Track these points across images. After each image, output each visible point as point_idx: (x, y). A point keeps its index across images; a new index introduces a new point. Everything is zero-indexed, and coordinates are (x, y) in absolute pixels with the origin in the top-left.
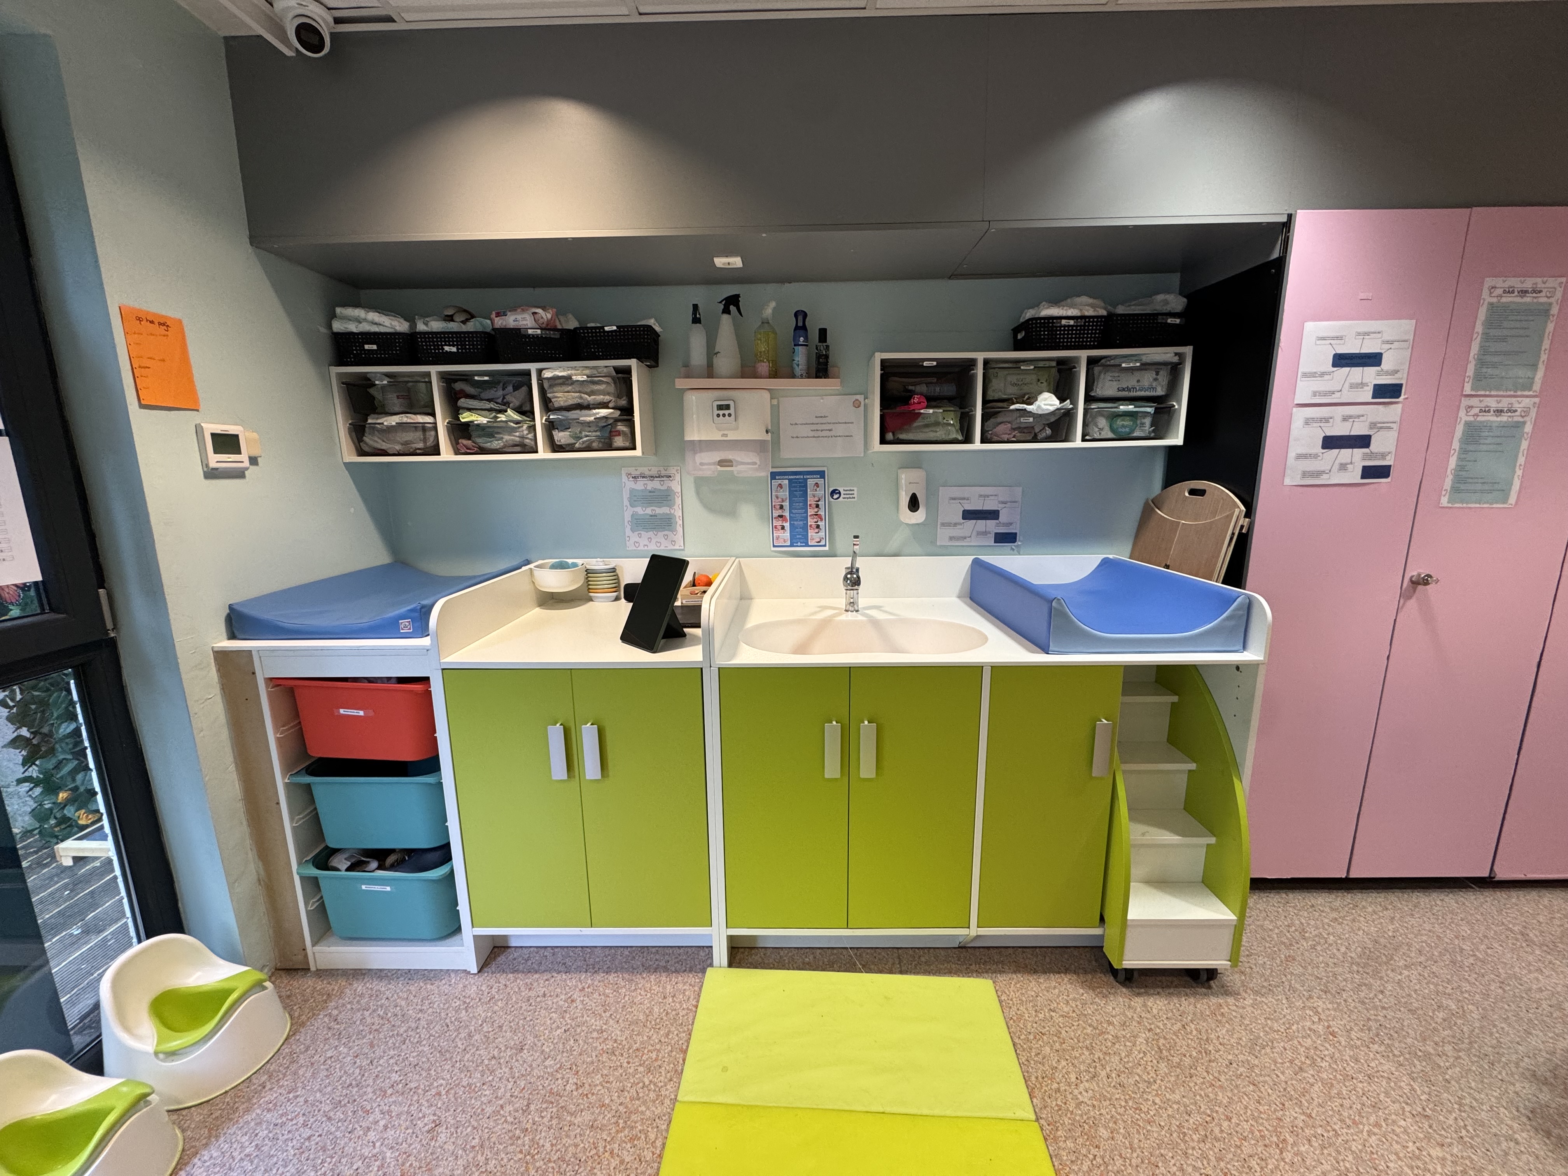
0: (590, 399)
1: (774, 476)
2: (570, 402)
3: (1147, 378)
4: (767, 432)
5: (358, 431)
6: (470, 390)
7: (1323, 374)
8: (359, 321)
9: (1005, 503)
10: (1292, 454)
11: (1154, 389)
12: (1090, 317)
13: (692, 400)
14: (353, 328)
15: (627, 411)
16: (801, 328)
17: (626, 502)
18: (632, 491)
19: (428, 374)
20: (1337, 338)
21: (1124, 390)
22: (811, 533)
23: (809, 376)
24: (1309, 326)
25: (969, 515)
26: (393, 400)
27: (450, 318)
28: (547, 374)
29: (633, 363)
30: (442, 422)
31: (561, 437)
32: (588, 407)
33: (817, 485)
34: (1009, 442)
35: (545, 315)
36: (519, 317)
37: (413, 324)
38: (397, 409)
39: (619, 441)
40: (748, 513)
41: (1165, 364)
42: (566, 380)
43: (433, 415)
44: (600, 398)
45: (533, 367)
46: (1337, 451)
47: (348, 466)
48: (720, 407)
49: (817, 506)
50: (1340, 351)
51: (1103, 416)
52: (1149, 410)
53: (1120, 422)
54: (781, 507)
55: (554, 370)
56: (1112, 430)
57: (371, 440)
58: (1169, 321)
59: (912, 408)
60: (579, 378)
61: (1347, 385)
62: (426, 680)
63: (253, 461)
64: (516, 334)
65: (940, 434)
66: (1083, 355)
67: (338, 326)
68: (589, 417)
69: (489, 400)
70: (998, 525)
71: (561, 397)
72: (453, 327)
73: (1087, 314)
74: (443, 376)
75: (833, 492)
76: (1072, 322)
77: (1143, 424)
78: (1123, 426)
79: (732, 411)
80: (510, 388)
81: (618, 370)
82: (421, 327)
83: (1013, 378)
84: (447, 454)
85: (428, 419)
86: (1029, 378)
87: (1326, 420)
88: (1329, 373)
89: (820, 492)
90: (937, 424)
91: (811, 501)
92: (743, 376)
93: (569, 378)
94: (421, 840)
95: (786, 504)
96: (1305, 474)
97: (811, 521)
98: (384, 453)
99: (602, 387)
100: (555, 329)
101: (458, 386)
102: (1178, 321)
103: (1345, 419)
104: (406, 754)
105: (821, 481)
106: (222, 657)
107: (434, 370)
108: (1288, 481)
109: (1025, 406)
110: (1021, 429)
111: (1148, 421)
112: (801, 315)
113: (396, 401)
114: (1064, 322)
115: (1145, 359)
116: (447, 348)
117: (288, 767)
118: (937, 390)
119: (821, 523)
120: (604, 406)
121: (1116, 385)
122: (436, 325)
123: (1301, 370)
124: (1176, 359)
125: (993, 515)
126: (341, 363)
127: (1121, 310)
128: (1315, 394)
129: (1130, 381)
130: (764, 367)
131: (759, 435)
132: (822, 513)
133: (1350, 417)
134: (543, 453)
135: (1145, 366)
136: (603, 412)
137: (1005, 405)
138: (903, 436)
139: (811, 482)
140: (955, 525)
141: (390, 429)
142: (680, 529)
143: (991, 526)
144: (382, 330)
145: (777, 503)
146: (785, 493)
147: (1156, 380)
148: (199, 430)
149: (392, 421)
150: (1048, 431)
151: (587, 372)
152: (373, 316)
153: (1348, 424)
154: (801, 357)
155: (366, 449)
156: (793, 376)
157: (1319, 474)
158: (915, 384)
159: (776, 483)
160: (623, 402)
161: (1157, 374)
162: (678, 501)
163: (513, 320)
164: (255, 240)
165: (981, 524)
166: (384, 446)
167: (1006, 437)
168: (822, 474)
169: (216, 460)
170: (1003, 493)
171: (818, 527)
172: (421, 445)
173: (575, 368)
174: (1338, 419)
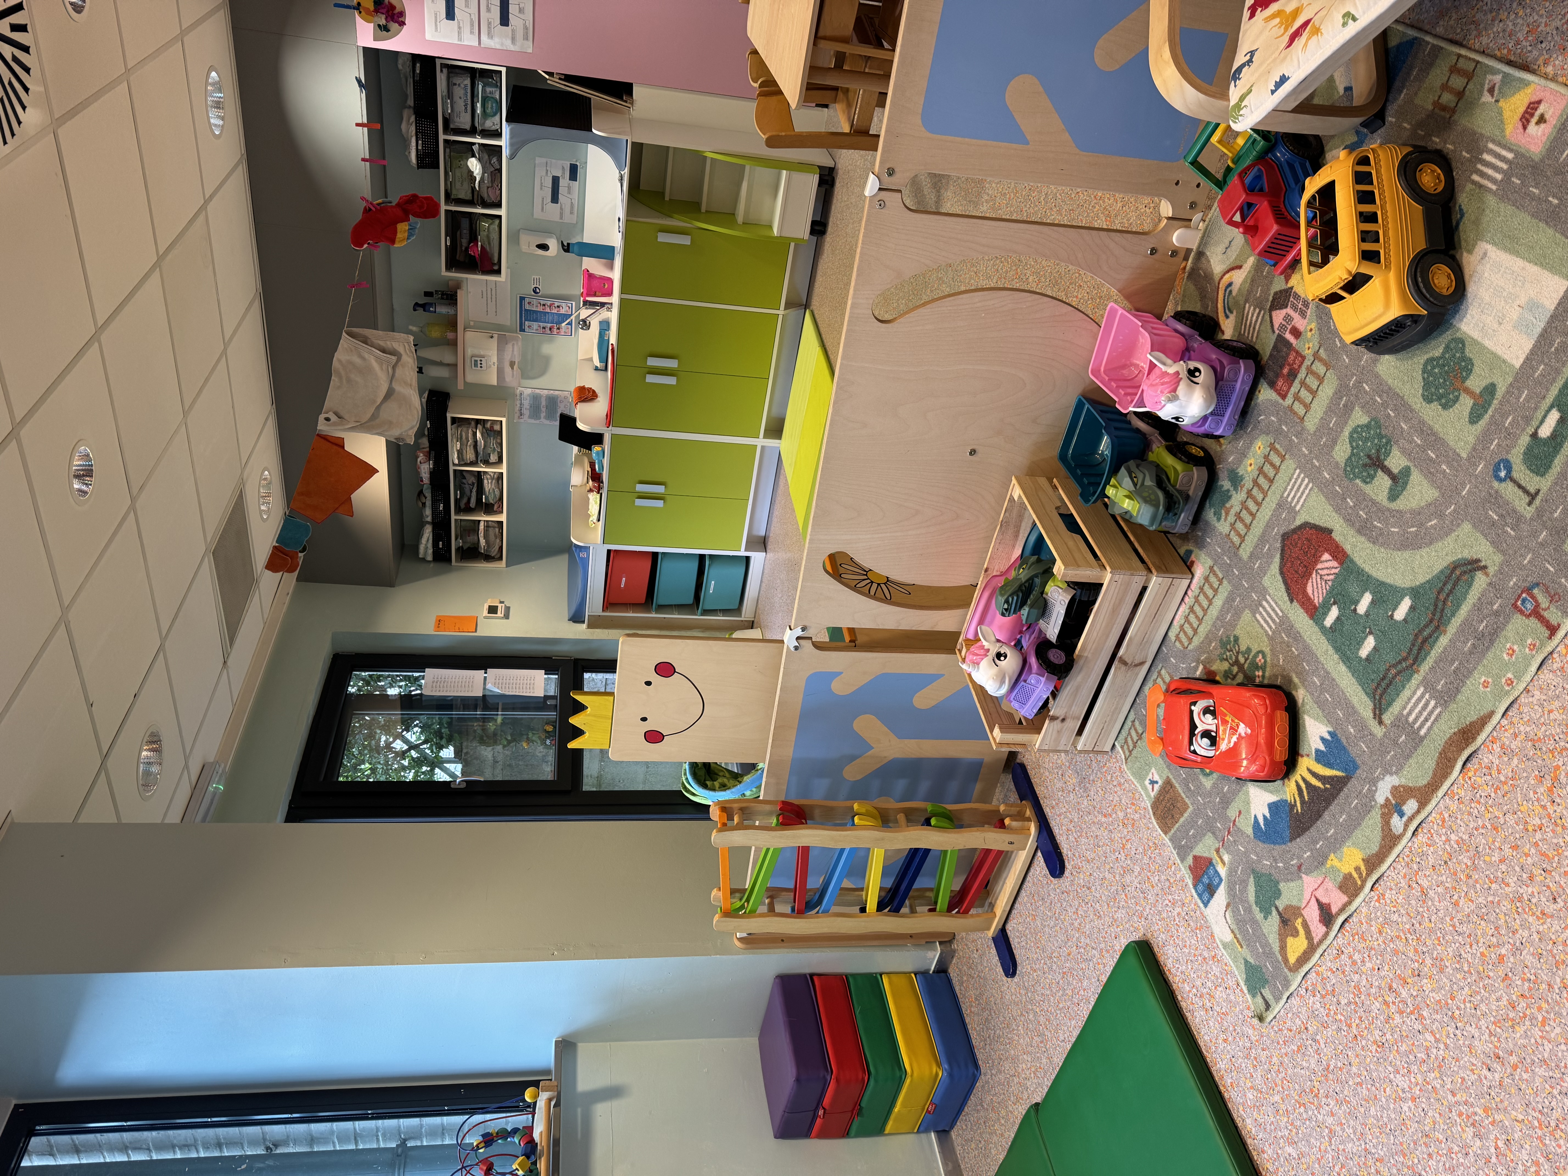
0: (471, 441)
1: (522, 330)
2: (473, 451)
3: (458, 92)
4: (492, 337)
5: (488, 558)
6: (465, 500)
7: (459, 28)
8: (426, 548)
9: (547, 171)
10: (512, 48)
11: (466, 86)
12: (416, 129)
13: (471, 378)
14: (430, 551)
15: (478, 421)
16: (424, 307)
17: (538, 422)
18: (530, 417)
19: (456, 520)
20: (436, 17)
21: (466, 109)
22: (562, 311)
23: (456, 304)
24: (428, 36)
25: (555, 198)
26: (471, 539)
27: (424, 504)
28: (456, 462)
29: (449, 416)
30: (483, 518)
31: (493, 458)
32: (476, 442)
33: (529, 303)
34: (501, 189)
35: (421, 457)
36: (423, 471)
37: (428, 523)
38: (476, 538)
39: (497, 428)
40: (547, 349)
41: (448, 78)
42: (460, 453)
43: (479, 521)
44: (470, 435)
45: (452, 468)
46: (510, 15)
47: (507, 565)
48: (476, 365)
49: (544, 305)
50: (444, 15)
51: (484, 123)
52: (480, 87)
53: (489, 111)
54: (544, 328)
55: (454, 457)
56: (495, 115)
57: (494, 552)
58: (418, 71)
59: (477, 256)
60: (459, 446)
61: (466, 10)
62: (609, 551)
63: (502, 602)
64: (432, 474)
65: (495, 236)
66: (442, 137)
67: (430, 558)
68: (481, 442)
69: (471, 492)
70: (564, 178)
71: (470, 455)
72: (428, 503)
73: (414, 132)
74: (457, 513)
75: (535, 292)
76: (420, 142)
77: (490, 93)
78: (492, 108)
79: (478, 359)
80: (464, 481)
81: (453, 423)
82: (429, 519)
83: (458, 185)
84: (503, 518)
85: (482, 524)
86: (458, 174)
87: (489, 24)
88: (459, 23)
89: (535, 302)
90: (488, 237)
91: (540, 309)
92: (456, 345)
93: (458, 452)
94: (695, 565)
95: (542, 324)
96: (526, 38)
97: (555, 311)
98: (501, 548)
99: (464, 434)
100: (429, 453)
101: (463, 506)
102: (418, 65)
103: (488, 10)
104: (648, 564)
105: (527, 300)
106: (589, 627)
107: (453, 517)
108: (530, 50)
109: (477, 182)
110: (493, 181)
111: (488, 89)
112: (417, 306)
113: (471, 537)
114: (420, 148)
115: (445, 93)
116: (441, 508)
117: (649, 612)
118: (466, 232)
119: (556, 304)
120: (475, 434)
121: (463, 114)
122: (428, 512)
123: (456, 42)
124: (445, 71)
125: (556, 181)
126: (449, 560)
127: (411, 102)
128: (472, 33)
129: (460, 104)
130: (450, 335)
131: (494, 343)
132: (549, 303)
133: (488, 6)
134: (504, 469)
135: (450, 95)
136: (479, 435)
137: (476, 193)
138: (496, 260)
139: (527, 307)
140: (561, 209)
141: (487, 542)
142: (557, 393)
143: (564, 182)
144: (431, 537)
145: (541, 330)
146: (535, 325)
147: (459, 85)
148: (485, 617)
149: (483, 542)
150: (494, 160)
151: (455, 441)
152: (424, 540)
153: (493, 8)
154: (442, 310)
155: (499, 556)
156: (456, 315)
157: (526, 28)
158: (461, 246)
159: (527, 329)
160: (473, 423)
161: (455, 84)
162: (538, 391)
163: (425, 475)
164: (391, 585)
165: (562, 190)
166: (497, 548)
167: (498, 192)
168: (522, 299)
169: (500, 614)
170: (540, 172)
171: (558, 307)
172: (497, 530)
173: (453, 447)
174: (488, 15)
